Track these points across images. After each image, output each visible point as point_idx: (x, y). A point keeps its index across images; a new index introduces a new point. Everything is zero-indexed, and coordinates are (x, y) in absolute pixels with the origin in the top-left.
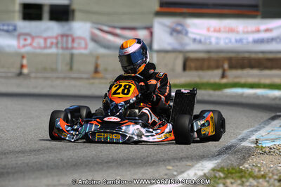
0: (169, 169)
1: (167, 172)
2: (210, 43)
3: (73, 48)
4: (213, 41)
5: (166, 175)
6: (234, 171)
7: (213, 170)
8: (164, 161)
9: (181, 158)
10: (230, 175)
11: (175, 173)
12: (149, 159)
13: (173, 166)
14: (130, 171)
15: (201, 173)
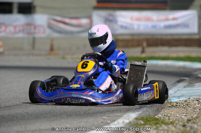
0: (105, 119)
1: (103, 121)
2: (133, 29)
3: (34, 33)
4: (136, 27)
5: (102, 123)
6: (150, 120)
7: (136, 119)
8: (101, 112)
9: (113, 111)
10: (148, 122)
11: (109, 122)
12: (90, 111)
13: (108, 117)
14: (76, 120)
15: (127, 121)
